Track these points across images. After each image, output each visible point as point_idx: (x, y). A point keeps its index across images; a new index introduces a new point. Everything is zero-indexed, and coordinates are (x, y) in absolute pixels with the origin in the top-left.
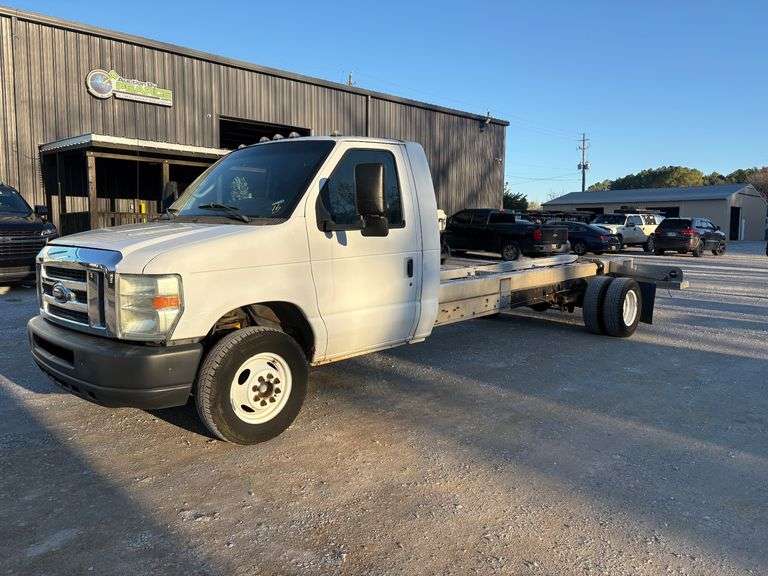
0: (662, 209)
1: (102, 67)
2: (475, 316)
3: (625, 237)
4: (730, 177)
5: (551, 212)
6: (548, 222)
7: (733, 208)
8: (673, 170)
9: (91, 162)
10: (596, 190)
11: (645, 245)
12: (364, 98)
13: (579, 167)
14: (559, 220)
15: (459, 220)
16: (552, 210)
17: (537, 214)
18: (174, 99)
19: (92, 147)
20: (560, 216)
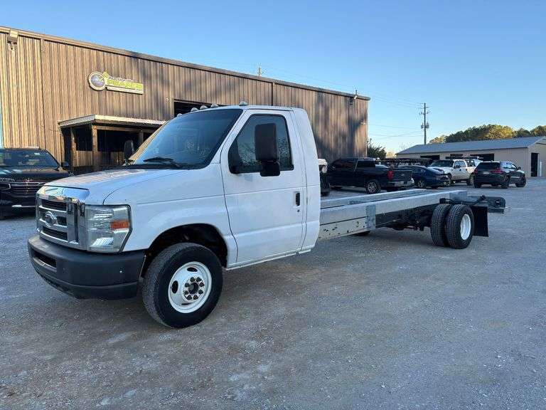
0: (480, 156)
1: (98, 69)
2: (350, 234)
3: (453, 175)
4: (533, 131)
5: (401, 159)
6: (400, 166)
7: (533, 154)
8: (490, 127)
9: (95, 133)
10: (435, 143)
11: (467, 181)
12: (270, 84)
13: (422, 127)
14: (407, 164)
15: (337, 166)
16: (403, 158)
17: (392, 161)
18: (145, 90)
19: (95, 123)
20: (407, 162)
